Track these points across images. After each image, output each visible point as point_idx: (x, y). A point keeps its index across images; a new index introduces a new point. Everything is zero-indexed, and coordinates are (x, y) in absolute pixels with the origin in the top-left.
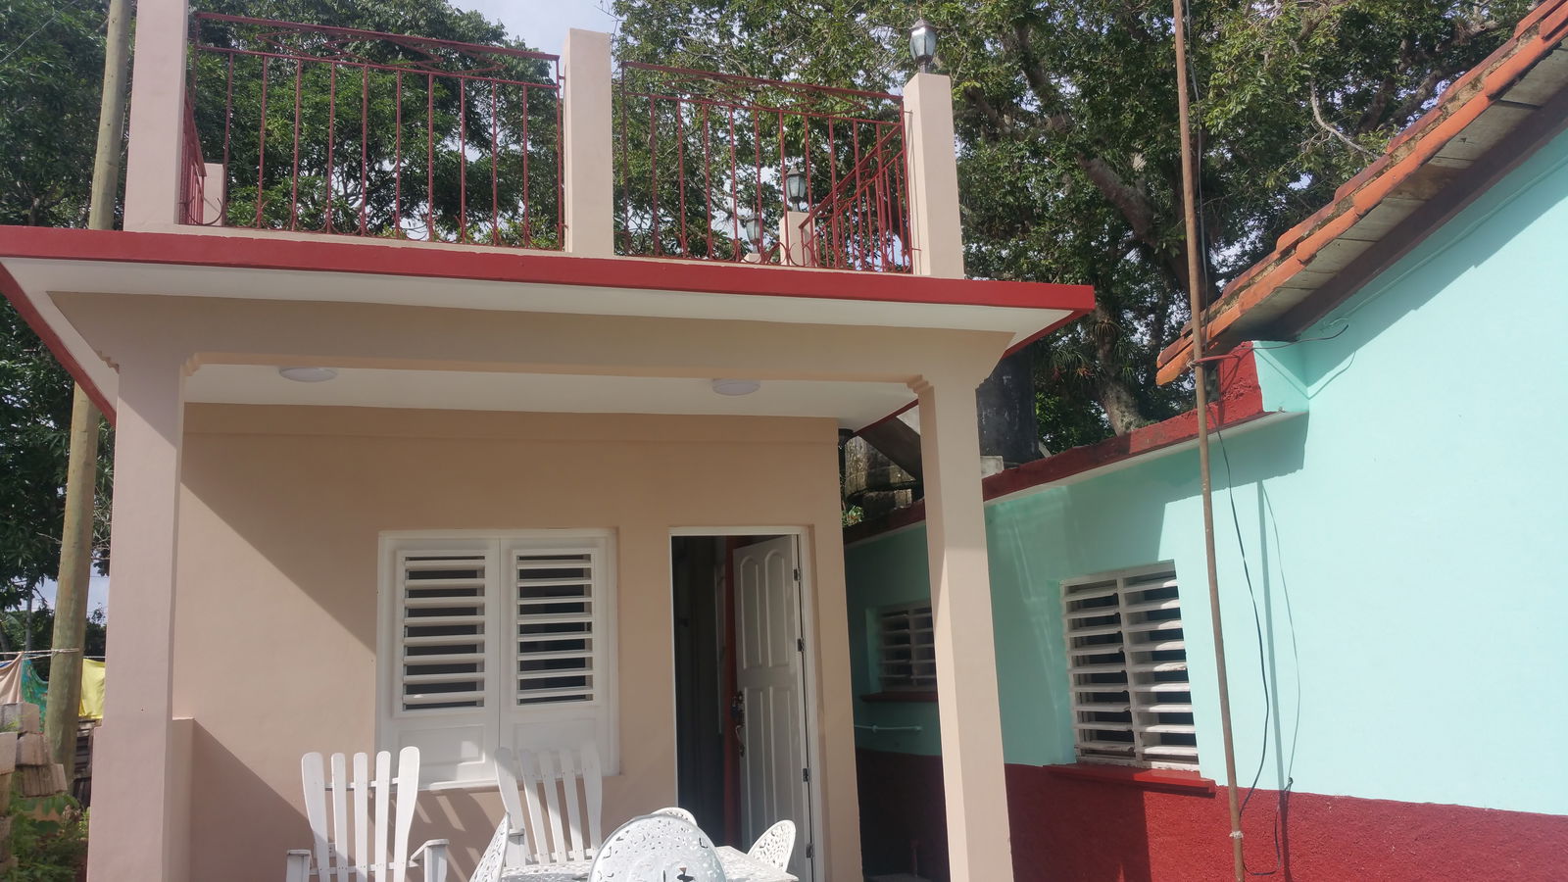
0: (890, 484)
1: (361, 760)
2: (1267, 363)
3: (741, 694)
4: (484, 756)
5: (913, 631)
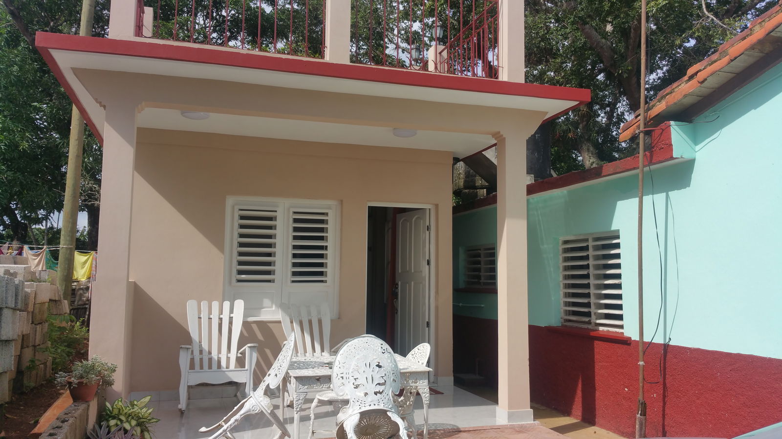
0: (476, 186)
1: (215, 305)
2: (677, 133)
3: (397, 284)
4: (274, 306)
5: (482, 259)
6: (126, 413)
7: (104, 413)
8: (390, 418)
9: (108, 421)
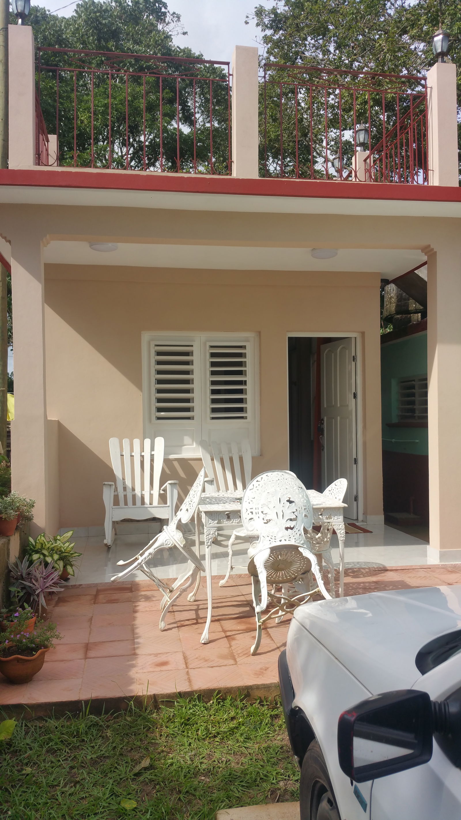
0: (409, 310)
1: (137, 442)
3: (323, 420)
4: (195, 444)
5: (417, 391)
6: (49, 547)
7: (28, 548)
8: (301, 554)
9: (31, 555)
